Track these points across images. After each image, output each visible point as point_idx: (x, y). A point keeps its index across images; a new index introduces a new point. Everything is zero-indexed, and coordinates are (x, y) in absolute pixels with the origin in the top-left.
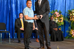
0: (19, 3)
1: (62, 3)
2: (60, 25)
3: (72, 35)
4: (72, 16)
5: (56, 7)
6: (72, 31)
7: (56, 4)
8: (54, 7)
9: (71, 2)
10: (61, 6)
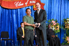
0: (19, 13)
1: (58, 13)
2: (57, 33)
3: (68, 41)
4: (67, 24)
5: (52, 16)
6: (67, 38)
7: (52, 14)
8: (50, 16)
9: (65, 11)
10: (57, 15)
